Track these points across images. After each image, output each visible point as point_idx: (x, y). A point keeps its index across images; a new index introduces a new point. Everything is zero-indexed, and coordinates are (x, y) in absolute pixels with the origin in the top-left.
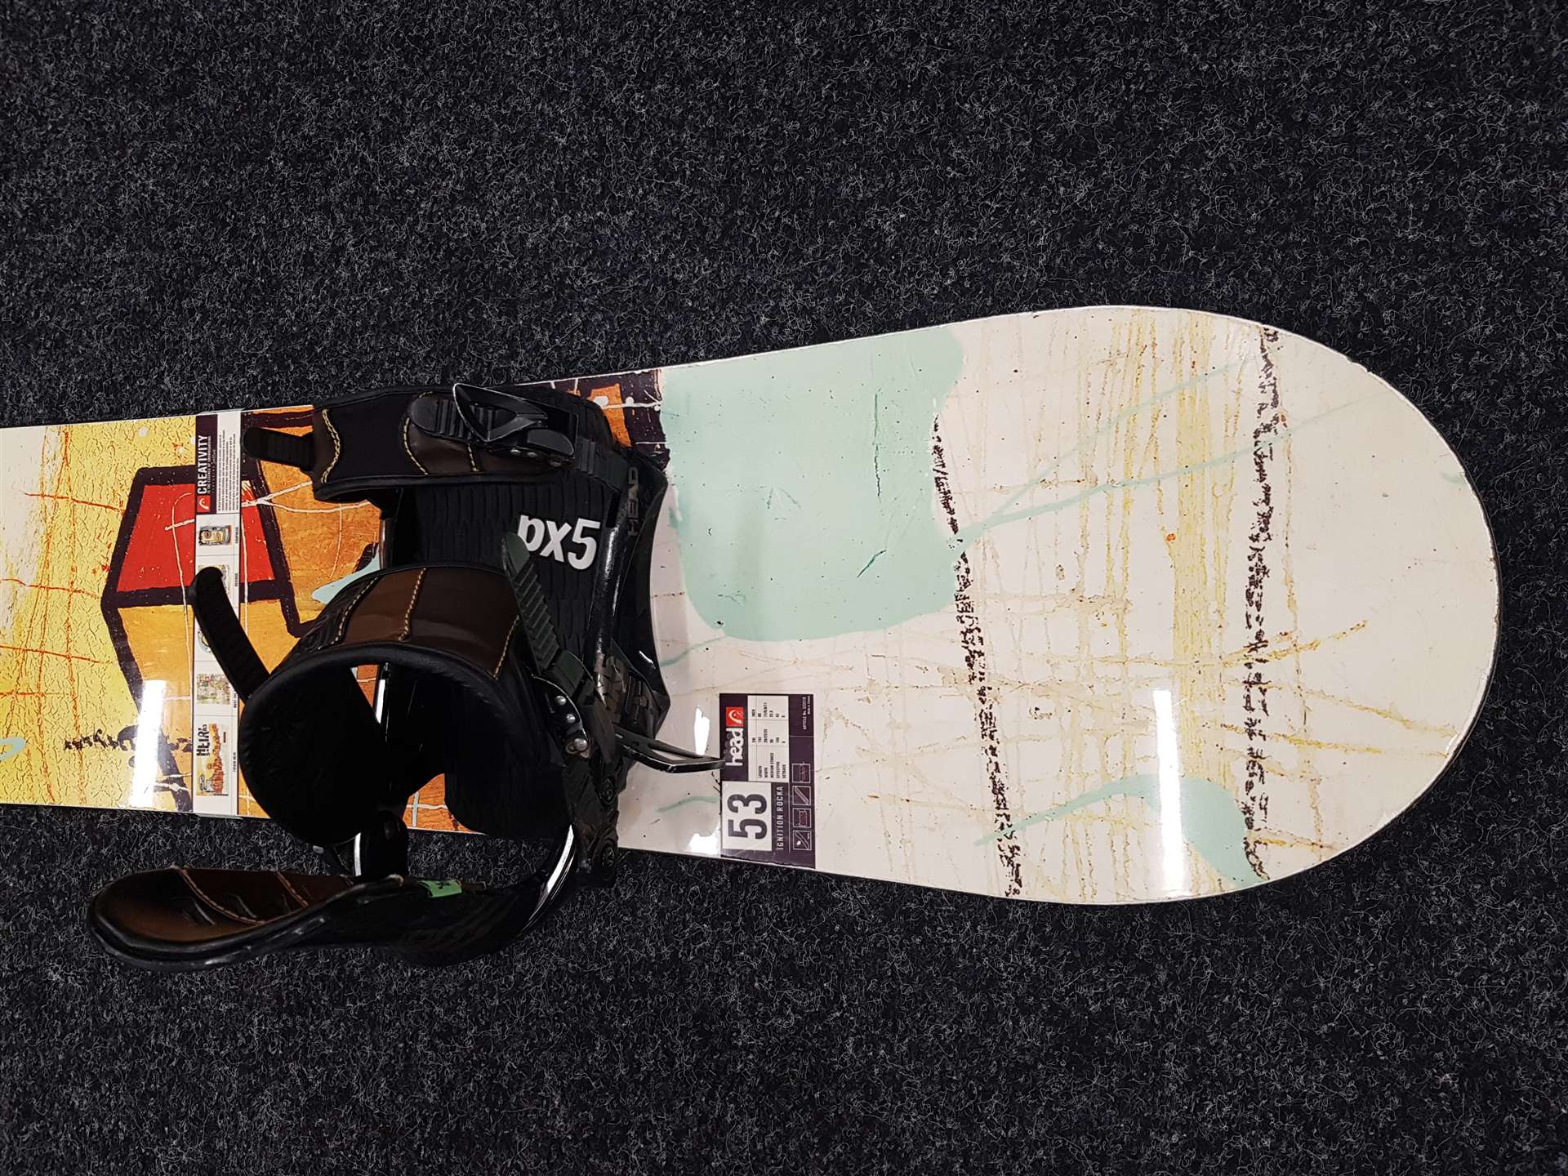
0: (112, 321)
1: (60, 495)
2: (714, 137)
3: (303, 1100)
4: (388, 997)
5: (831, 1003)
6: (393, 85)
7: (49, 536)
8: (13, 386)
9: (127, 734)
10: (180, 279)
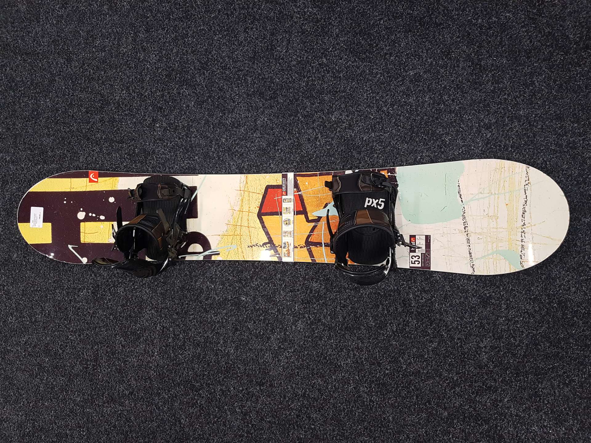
1: (245, 190)
2: (408, 119)
3: (309, 322)
4: (330, 299)
5: (432, 296)
6: (330, 102)
7: (242, 200)
8: (229, 164)
9: (265, 244)
10: (275, 142)
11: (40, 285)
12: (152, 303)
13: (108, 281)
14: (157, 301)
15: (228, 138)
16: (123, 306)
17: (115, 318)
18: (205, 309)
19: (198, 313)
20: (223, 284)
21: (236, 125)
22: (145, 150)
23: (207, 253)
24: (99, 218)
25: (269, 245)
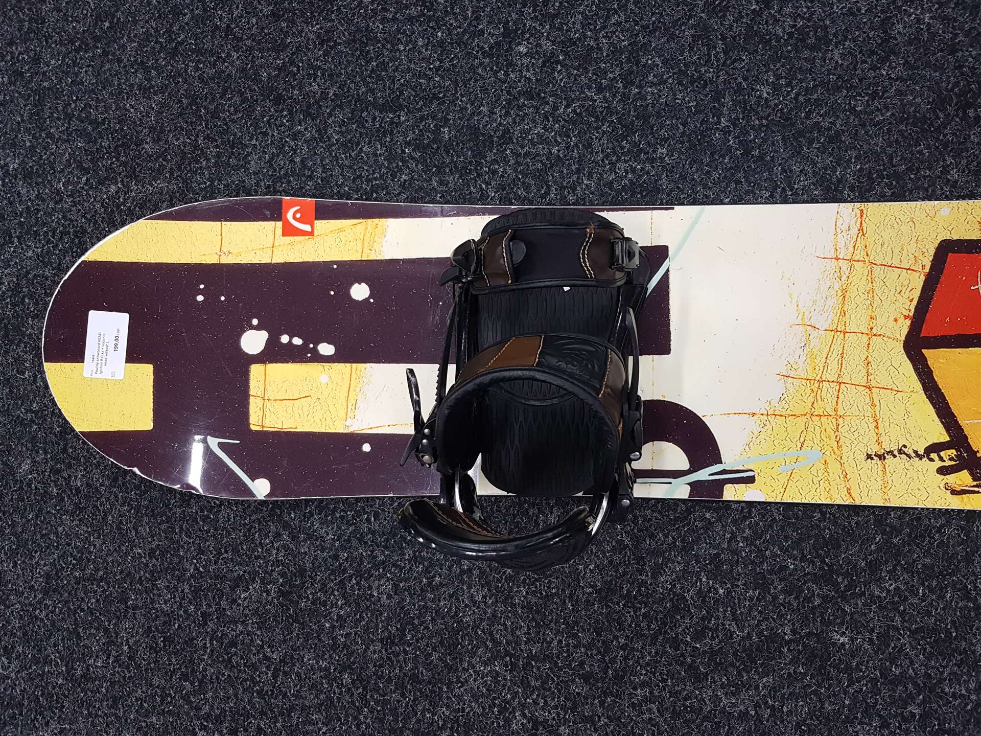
0: (890, 123)
1: (857, 258)
7: (844, 292)
8: (784, 171)
9: (935, 448)
10: (962, 94)
11: (105, 560)
12: (493, 640)
13: (336, 557)
14: (513, 633)
15: (782, 82)
16: (389, 641)
17: (360, 680)
18: (691, 667)
19: (664, 680)
20: (762, 583)
21: (811, 41)
22: (475, 132)
23: (703, 475)
24: (315, 350)
25: (953, 452)
